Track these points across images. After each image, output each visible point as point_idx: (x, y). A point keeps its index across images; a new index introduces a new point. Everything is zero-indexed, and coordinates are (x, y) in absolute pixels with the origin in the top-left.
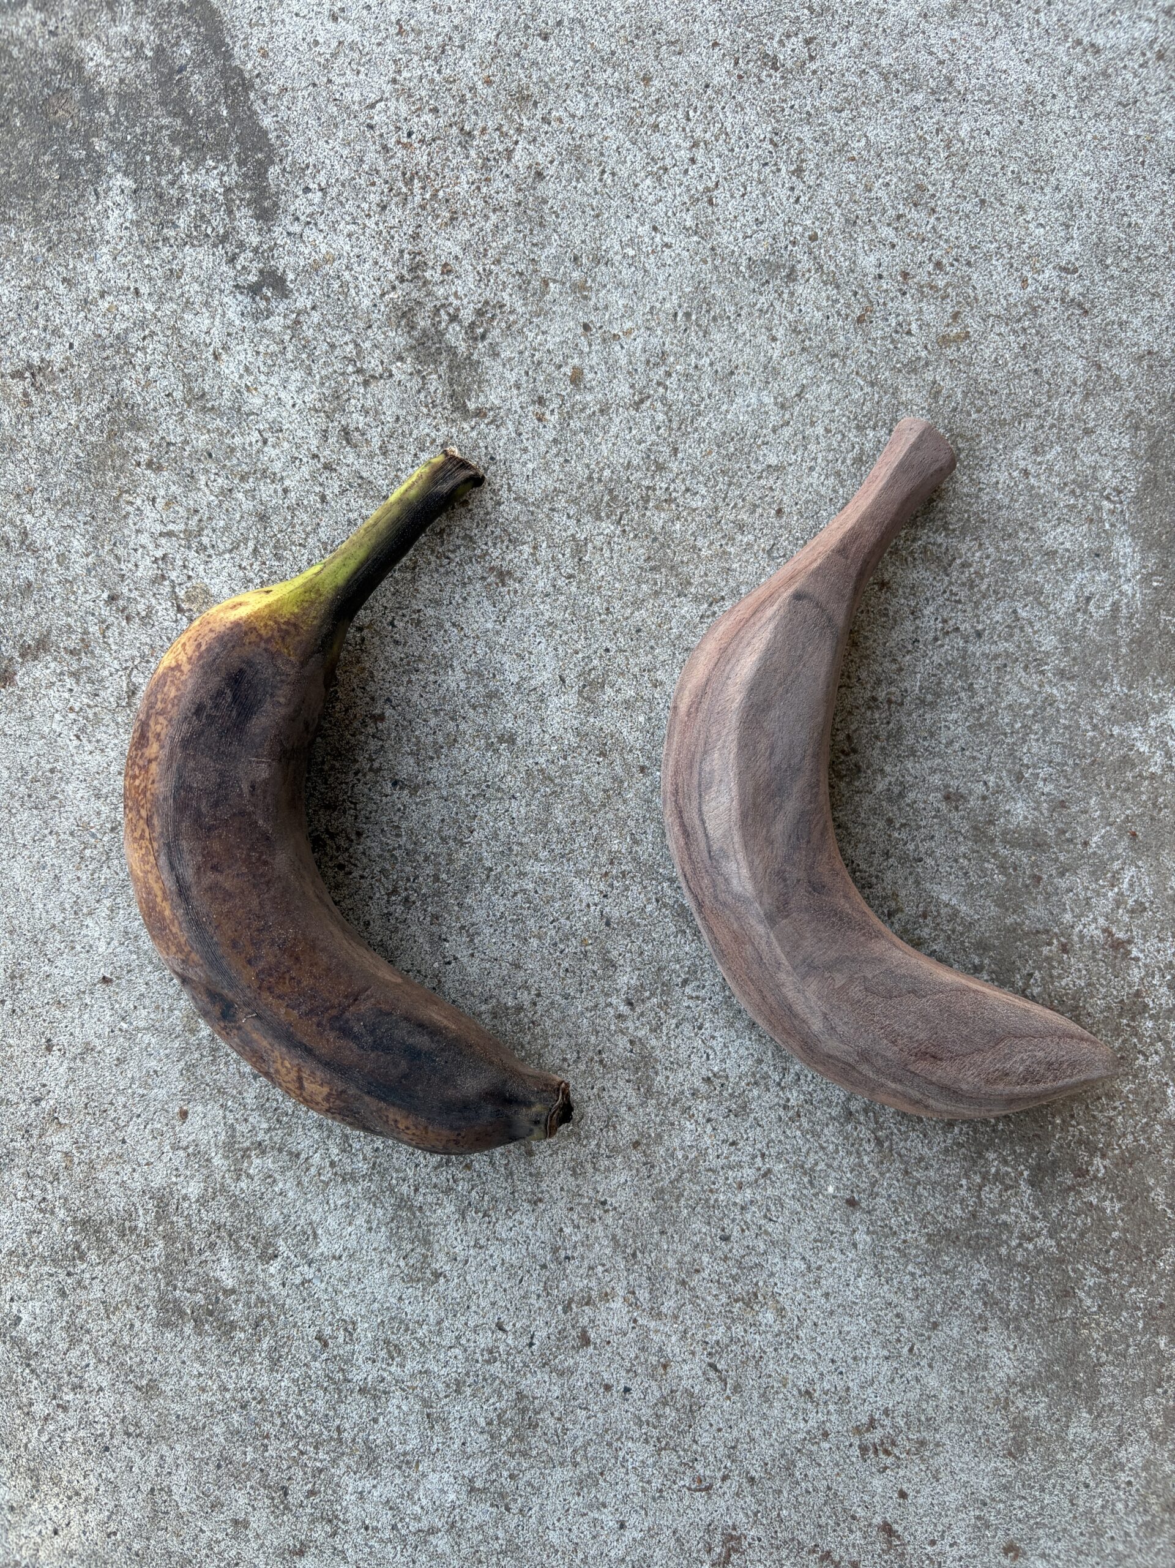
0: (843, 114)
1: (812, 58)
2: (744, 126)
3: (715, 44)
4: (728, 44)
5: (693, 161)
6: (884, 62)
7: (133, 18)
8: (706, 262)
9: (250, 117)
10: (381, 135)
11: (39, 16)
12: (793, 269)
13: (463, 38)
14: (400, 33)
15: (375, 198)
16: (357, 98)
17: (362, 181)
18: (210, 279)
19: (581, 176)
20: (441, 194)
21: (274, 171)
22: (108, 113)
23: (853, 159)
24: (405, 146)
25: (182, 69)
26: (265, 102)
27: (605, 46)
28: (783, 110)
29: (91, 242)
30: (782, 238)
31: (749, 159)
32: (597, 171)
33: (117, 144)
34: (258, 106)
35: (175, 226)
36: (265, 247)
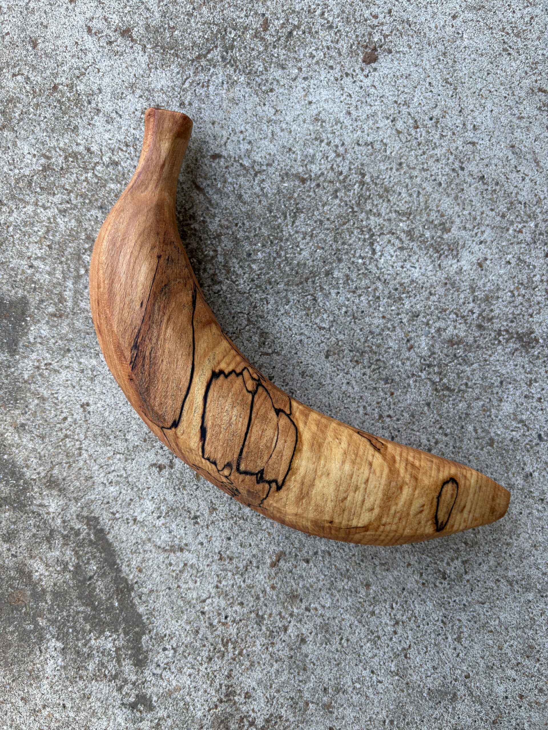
0: (485, 606)
1: (466, 573)
2: (426, 614)
3: (409, 564)
4: (417, 565)
5: (395, 633)
6: (510, 574)
7: (62, 547)
8: (403, 691)
9: (132, 607)
10: (209, 618)
11: (6, 546)
12: (455, 694)
13: (259, 562)
14: (221, 559)
15: (205, 654)
16: (195, 596)
17: (198, 644)
18: (107, 699)
19: (328, 641)
20: (245, 651)
21: (145, 638)
22: (46, 603)
23: (491, 631)
24: (224, 624)
25: (91, 578)
26: (140, 598)
27: (342, 566)
28: (449, 603)
29: (38, 677)
30: (449, 677)
31: (429, 631)
32: (338, 639)
33: (53, 622)
34: (136, 601)
35: (87, 670)
36: (140, 682)
